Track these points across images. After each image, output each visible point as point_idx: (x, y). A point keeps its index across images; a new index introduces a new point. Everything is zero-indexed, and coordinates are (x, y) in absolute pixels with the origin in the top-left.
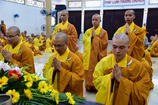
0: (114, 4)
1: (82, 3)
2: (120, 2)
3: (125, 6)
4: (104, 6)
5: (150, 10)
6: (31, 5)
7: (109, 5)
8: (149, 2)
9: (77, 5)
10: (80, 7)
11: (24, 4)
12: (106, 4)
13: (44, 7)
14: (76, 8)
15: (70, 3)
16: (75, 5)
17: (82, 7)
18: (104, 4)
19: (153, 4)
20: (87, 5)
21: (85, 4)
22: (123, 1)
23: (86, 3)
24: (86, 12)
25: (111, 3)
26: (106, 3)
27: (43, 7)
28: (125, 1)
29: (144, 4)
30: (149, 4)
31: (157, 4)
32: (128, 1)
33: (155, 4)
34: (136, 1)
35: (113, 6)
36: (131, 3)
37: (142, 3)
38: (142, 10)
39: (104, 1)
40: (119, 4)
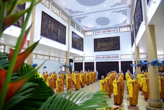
0: (102, 58)
1: (83, 58)
3: (108, 60)
4: (96, 60)
5: (122, 62)
6: (52, 60)
7: (99, 59)
8: (121, 58)
11: (49, 60)
12: (97, 59)
14: (79, 61)
15: (75, 58)
16: (79, 59)
17: (83, 60)
18: (96, 59)
19: (123, 59)
20: (86, 59)
21: (85, 58)
22: (107, 57)
24: (85, 63)
27: (58, 60)
29: (118, 59)
30: (121, 59)
31: (125, 59)
32: (110, 57)
33: (124, 59)
34: (114, 57)
35: (102, 60)
36: (112, 58)
37: (117, 58)
38: (118, 62)
39: (96, 57)
40: (105, 59)
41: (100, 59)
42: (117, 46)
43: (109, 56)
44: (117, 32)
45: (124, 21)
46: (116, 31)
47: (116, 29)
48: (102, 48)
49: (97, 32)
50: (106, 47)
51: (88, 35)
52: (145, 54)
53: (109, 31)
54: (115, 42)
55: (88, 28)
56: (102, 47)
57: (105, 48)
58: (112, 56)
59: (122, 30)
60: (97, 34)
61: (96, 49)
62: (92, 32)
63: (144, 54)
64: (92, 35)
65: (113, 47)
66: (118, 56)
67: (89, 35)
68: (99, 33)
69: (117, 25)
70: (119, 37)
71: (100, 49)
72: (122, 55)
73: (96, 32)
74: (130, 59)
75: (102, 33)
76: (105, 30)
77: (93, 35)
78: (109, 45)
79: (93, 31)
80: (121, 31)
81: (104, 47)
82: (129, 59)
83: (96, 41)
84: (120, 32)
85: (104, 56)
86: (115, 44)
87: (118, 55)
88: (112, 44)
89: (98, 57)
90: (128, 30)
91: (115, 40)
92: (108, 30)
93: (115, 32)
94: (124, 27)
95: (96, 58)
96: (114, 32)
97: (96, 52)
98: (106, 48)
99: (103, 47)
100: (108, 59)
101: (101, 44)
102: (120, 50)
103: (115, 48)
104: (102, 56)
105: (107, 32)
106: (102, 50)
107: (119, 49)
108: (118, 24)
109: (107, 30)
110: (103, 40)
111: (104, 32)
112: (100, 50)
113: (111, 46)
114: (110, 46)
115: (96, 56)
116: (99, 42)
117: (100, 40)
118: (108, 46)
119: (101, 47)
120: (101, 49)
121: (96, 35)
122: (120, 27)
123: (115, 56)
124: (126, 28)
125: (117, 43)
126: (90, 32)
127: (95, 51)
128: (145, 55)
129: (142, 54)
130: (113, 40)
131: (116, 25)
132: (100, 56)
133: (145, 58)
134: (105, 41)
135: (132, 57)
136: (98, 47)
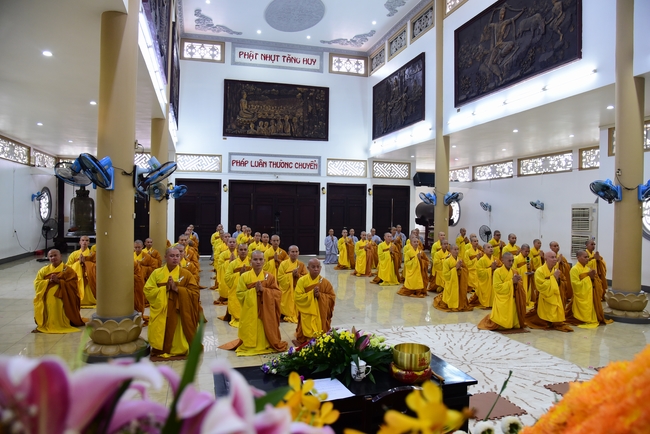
0: (255, 168)
2: (268, 164)
4: (230, 171)
6: (3, 155)
7: (242, 168)
8: (327, 171)
12: (235, 168)
13: (29, 160)
18: (230, 167)
19: (334, 176)
21: (176, 162)
22: (276, 164)
23: (178, 160)
24: (180, 182)
25: (248, 165)
26: (235, 164)
27: (26, 161)
28: (280, 165)
29: (319, 174)
30: (328, 175)
31: (342, 176)
32: (287, 165)
33: (338, 176)
34: (302, 165)
35: (254, 173)
36: (294, 170)
37: (315, 171)
38: (316, 186)
39: (230, 159)
40: (267, 169)
41: (248, 168)
42: (318, 124)
43: (285, 160)
44: (320, 70)
45: (364, 35)
46: (317, 66)
47: (317, 58)
48: (256, 124)
49: (238, 50)
50: (276, 121)
51: (194, 57)
52: (405, 164)
53: (290, 59)
54: (310, 108)
55: (209, 25)
56: (260, 119)
57: (269, 125)
58: (294, 161)
59: (339, 67)
60: (237, 59)
61: (234, 126)
62: (219, 47)
63: (402, 163)
64: (213, 61)
65: (303, 127)
66: (317, 162)
67: (203, 60)
68: (247, 60)
69: (329, 43)
70: (326, 90)
71: (247, 127)
72: (331, 162)
73: (233, 51)
74: (357, 177)
75: (259, 60)
76: (277, 53)
77: (223, 61)
78: (287, 117)
79: (221, 42)
80: (335, 69)
81: (268, 120)
82: (354, 176)
83: (233, 89)
84: (331, 71)
85: (264, 159)
86: (310, 115)
87: (319, 158)
88: (300, 113)
89: (239, 158)
90: (358, 69)
91: (311, 97)
92: (286, 54)
93: (312, 67)
94: (349, 55)
95: (233, 162)
96: (308, 66)
97: (231, 139)
98: (276, 128)
99: (264, 120)
100: (280, 170)
101: (254, 107)
102: (326, 139)
103: (309, 129)
104: (257, 159)
105: (281, 59)
106: (257, 132)
107: (322, 134)
108: (335, 41)
109: (281, 54)
110: (267, 92)
111: (270, 57)
112: (252, 131)
113: (295, 120)
114: (290, 121)
115: (230, 154)
116: (245, 96)
117: (252, 88)
118: (283, 121)
119: (255, 119)
120: (255, 129)
121: (234, 63)
122: (334, 53)
123: (308, 161)
124: (353, 61)
125: (318, 111)
126: (208, 47)
127: (227, 132)
128: (405, 167)
129: (397, 163)
130: (302, 97)
131: (324, 42)
132: (247, 158)
133: (403, 178)
134: (271, 96)
135: (366, 169)
136: (243, 117)
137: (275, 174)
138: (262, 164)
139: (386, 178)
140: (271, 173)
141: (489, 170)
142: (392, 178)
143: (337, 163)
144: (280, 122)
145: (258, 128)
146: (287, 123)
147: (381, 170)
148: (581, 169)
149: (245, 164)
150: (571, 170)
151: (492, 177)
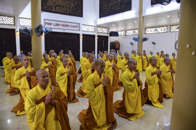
0: (55, 26)
1: (14, 20)
2: (60, 25)
5: (83, 35)
9: (5, 22)
10: (12, 25)
12: (47, 26)
14: (4, 24)
16: (3, 21)
17: (14, 25)
18: (45, 25)
19: (85, 31)
22: (64, 25)
23: (20, 20)
25: (52, 25)
26: (47, 24)
28: (65, 26)
29: (79, 30)
30: (83, 31)
31: (87, 31)
32: (68, 26)
34: (73, 26)
35: (55, 28)
36: (70, 28)
38: (79, 35)
39: (44, 22)
40: (60, 27)
42: (79, 10)
43: (67, 24)
48: (55, 7)
50: (63, 7)
52: (107, 28)
54: (76, 3)
56: (57, 5)
57: (61, 9)
58: (70, 24)
61: (46, 7)
65: (74, 11)
71: (52, 8)
72: (83, 26)
78: (68, 6)
81: (60, 6)
82: (91, 32)
85: (59, 23)
86: (76, 6)
87: (79, 24)
88: (72, 5)
89: (48, 22)
98: (63, 10)
99: (59, 6)
100: (65, 28)
102: (82, 16)
103: (76, 12)
104: (56, 22)
106: (56, 11)
107: (81, 15)
112: (54, 10)
113: (71, 8)
114: (69, 8)
115: (45, 20)
118: (66, 7)
119: (55, 5)
120: (55, 9)
123: (75, 25)
125: (79, 5)
127: (43, 9)
129: (104, 28)
132: (52, 22)
133: (106, 33)
135: (95, 29)
136: (50, 3)
137: (63, 29)
138: (58, 25)
139: (101, 33)
140: (62, 29)
141: (132, 31)
142: (103, 33)
143: (85, 26)
144: (65, 8)
145: (56, 9)
146: (68, 8)
147: (100, 30)
148: (170, 32)
149: (51, 24)
150: (166, 32)
151: (134, 34)
